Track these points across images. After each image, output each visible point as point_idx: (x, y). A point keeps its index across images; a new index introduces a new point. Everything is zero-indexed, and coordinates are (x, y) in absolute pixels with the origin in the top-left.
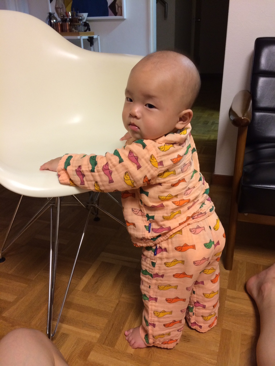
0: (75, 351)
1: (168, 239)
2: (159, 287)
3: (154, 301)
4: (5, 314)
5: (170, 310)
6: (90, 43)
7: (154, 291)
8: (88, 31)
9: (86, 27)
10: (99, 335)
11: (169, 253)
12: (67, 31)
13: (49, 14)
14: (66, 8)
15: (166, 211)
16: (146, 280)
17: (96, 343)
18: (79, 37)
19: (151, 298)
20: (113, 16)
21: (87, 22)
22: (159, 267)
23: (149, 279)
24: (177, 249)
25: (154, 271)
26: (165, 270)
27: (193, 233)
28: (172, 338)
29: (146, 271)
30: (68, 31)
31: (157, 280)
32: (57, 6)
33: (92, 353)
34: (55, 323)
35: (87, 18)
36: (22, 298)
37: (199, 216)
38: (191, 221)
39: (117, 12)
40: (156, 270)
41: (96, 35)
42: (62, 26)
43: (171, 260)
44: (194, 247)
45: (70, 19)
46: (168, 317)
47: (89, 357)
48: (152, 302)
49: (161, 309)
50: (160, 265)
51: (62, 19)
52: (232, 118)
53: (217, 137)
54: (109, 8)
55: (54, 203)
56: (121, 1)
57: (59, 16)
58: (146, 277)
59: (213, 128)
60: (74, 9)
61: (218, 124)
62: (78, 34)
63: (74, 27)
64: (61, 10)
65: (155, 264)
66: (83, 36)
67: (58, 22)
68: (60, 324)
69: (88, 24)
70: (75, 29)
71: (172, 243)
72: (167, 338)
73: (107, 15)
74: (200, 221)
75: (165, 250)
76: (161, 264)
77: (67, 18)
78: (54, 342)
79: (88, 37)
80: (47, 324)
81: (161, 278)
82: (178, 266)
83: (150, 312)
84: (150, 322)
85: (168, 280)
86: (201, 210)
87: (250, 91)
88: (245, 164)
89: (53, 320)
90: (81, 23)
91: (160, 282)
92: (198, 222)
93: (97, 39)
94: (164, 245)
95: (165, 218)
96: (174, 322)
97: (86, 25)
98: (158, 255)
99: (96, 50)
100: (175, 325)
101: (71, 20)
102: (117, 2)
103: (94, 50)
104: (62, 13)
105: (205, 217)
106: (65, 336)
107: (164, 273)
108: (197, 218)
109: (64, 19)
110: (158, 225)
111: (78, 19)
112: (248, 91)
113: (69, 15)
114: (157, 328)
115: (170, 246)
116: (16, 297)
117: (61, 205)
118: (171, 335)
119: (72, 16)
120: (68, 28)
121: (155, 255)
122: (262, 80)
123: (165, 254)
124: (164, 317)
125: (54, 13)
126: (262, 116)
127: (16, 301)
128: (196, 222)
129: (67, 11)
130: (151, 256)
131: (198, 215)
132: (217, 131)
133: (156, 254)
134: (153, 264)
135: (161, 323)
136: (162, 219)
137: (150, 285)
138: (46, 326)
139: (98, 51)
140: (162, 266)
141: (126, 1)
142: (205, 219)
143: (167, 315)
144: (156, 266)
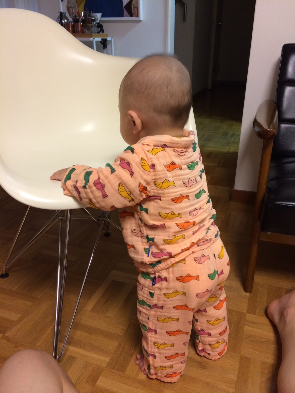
0: (82, 376)
1: (169, 267)
2: (159, 319)
3: (154, 333)
4: (9, 334)
5: (171, 343)
6: (103, 46)
7: (153, 323)
8: (101, 32)
9: (100, 29)
10: (109, 359)
11: (169, 283)
12: (78, 32)
13: (60, 14)
14: (78, 7)
15: (167, 234)
16: (144, 311)
17: (106, 367)
18: (91, 39)
19: (150, 330)
20: (129, 17)
21: (101, 23)
22: (158, 298)
23: (147, 309)
24: (178, 279)
25: (152, 301)
26: (164, 301)
27: (197, 262)
28: (175, 371)
29: (143, 301)
30: (80, 32)
31: (156, 312)
32: (69, 5)
33: (101, 378)
34: (61, 345)
35: (100, 19)
36: (26, 317)
37: (205, 243)
38: (195, 248)
39: (133, 13)
40: (155, 301)
41: (109, 37)
42: (73, 26)
43: (171, 291)
44: (197, 278)
45: (82, 19)
46: (170, 349)
47: (97, 382)
48: (151, 334)
49: (161, 341)
50: (158, 296)
51: (73, 19)
52: (257, 129)
53: (238, 149)
54: (124, 9)
55: (63, 216)
56: (138, 1)
57: (70, 16)
58: (143, 308)
59: (232, 139)
60: (87, 9)
61: (239, 135)
62: (91, 36)
63: (86, 28)
64: (73, 9)
65: (153, 294)
66: (95, 37)
67: (69, 22)
68: (67, 345)
69: (102, 25)
70: (88, 30)
71: (173, 272)
72: (169, 371)
73: (122, 16)
74: (205, 249)
75: (166, 279)
76: (160, 295)
77: (79, 18)
78: (61, 364)
79: (102, 39)
80: (54, 345)
81: (160, 310)
82: (178, 297)
83: (150, 343)
84: (150, 353)
85: (168, 313)
86: (206, 236)
87: (275, 101)
88: (269, 180)
89: (59, 342)
90: (95, 23)
91: (159, 313)
92: (203, 250)
93: (111, 41)
94: (164, 274)
95: (166, 242)
96: (177, 354)
97: (100, 26)
98: (157, 285)
99: (110, 53)
100: (178, 357)
101: (83, 21)
102: (134, 2)
103: (107, 53)
104: (74, 13)
105: (210, 244)
106: (72, 359)
107: (163, 304)
108: (202, 245)
109: (76, 19)
110: (158, 249)
111: (92, 20)
112: (274, 101)
113: (81, 15)
114: (157, 359)
115: (171, 275)
116: (19, 316)
117: (71, 219)
118: (174, 368)
119: (85, 16)
120: (80, 29)
121: (153, 285)
122: (288, 90)
123: (164, 284)
124: (166, 348)
125: (65, 13)
126: (287, 128)
127: (21, 320)
128: (201, 250)
129: (80, 11)
130: (149, 285)
131: (203, 242)
132: (238, 143)
133: (155, 283)
134: (152, 295)
135: (162, 355)
136: (162, 242)
137: (149, 316)
138: (52, 348)
139: (112, 55)
140: (160, 297)
141: (143, 1)
142: (211, 247)
143: (169, 347)
144: (155, 296)
